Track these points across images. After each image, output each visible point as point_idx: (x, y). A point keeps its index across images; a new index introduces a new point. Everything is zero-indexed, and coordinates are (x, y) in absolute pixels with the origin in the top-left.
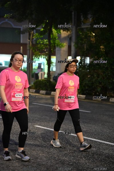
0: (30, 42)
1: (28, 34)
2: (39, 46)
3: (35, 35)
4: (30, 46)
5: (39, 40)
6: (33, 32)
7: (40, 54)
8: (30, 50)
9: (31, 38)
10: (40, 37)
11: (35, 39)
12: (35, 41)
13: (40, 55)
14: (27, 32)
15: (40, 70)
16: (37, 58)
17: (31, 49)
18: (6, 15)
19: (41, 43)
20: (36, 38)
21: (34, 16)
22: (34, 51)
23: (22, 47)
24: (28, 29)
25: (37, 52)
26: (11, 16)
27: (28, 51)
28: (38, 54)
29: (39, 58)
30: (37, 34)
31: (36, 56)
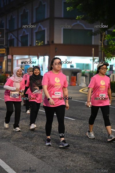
0: (101, 43)
1: (100, 35)
2: (111, 47)
3: (107, 36)
4: (101, 47)
5: (111, 41)
6: (105, 33)
7: (112, 55)
8: (101, 51)
9: (103, 40)
10: (112, 39)
11: (106, 41)
12: (106, 42)
13: (112, 57)
14: (99, 34)
15: (112, 72)
16: (109, 60)
17: (103, 51)
18: (78, 16)
19: (113, 44)
20: (107, 39)
21: (106, 17)
22: (105, 52)
23: (93, 49)
24: (100, 31)
25: (109, 54)
26: (83, 18)
27: (100, 53)
28: (110, 55)
29: (110, 60)
30: (109, 35)
31: (108, 57)
